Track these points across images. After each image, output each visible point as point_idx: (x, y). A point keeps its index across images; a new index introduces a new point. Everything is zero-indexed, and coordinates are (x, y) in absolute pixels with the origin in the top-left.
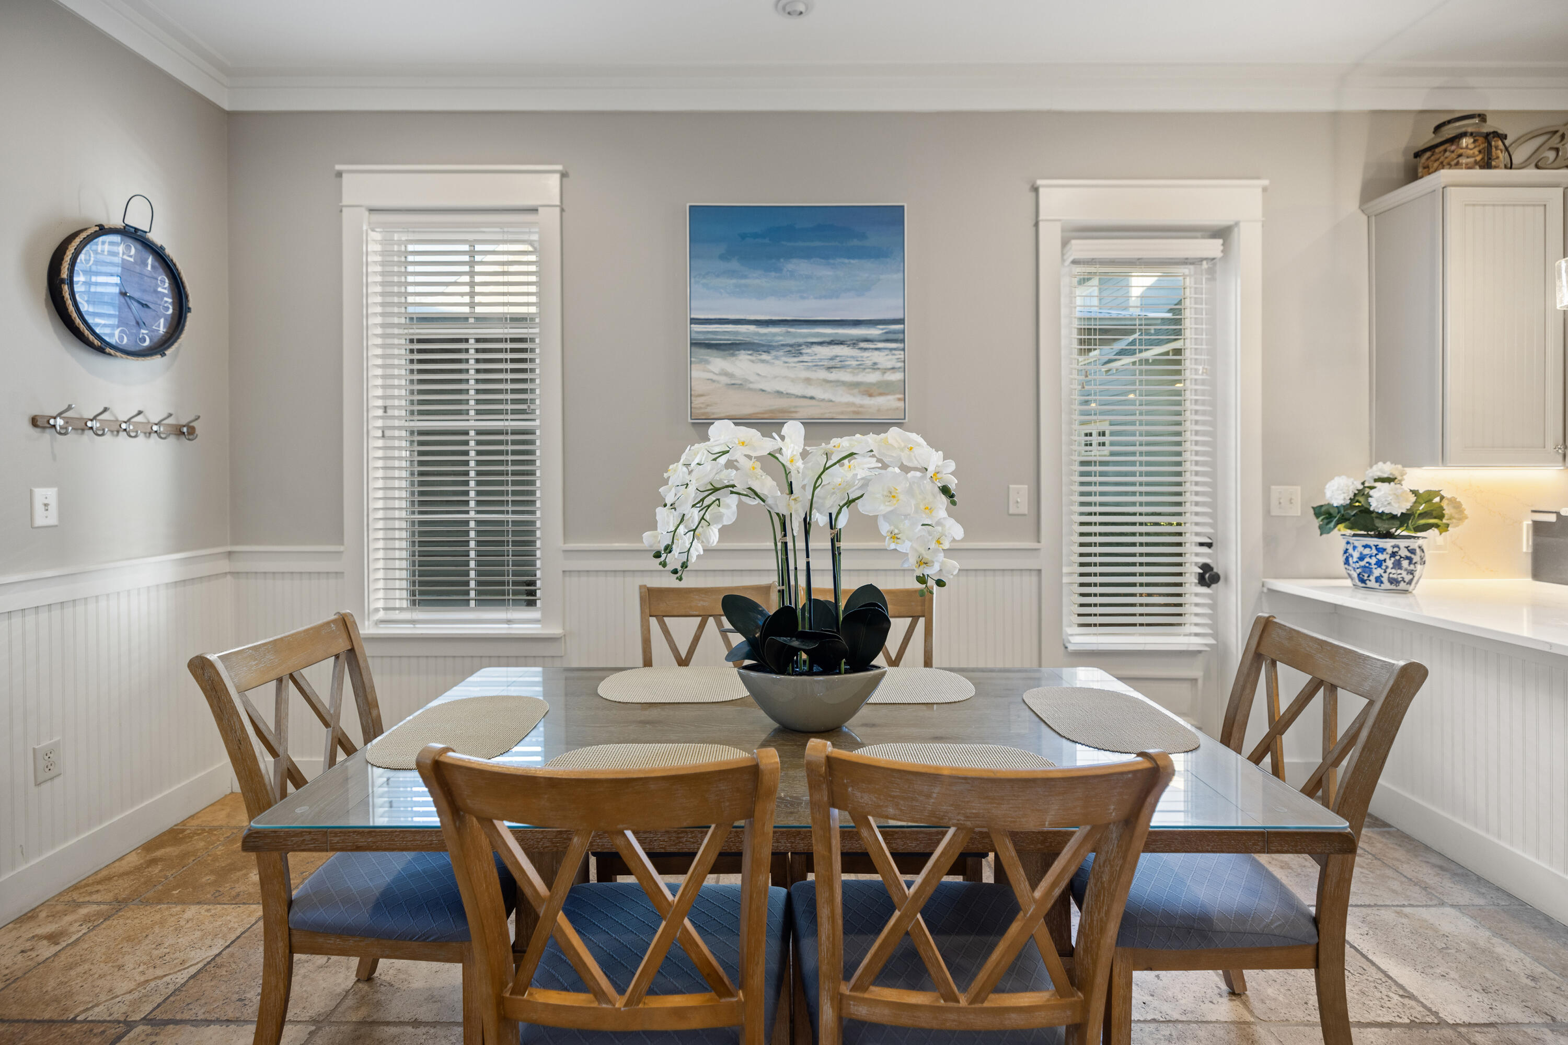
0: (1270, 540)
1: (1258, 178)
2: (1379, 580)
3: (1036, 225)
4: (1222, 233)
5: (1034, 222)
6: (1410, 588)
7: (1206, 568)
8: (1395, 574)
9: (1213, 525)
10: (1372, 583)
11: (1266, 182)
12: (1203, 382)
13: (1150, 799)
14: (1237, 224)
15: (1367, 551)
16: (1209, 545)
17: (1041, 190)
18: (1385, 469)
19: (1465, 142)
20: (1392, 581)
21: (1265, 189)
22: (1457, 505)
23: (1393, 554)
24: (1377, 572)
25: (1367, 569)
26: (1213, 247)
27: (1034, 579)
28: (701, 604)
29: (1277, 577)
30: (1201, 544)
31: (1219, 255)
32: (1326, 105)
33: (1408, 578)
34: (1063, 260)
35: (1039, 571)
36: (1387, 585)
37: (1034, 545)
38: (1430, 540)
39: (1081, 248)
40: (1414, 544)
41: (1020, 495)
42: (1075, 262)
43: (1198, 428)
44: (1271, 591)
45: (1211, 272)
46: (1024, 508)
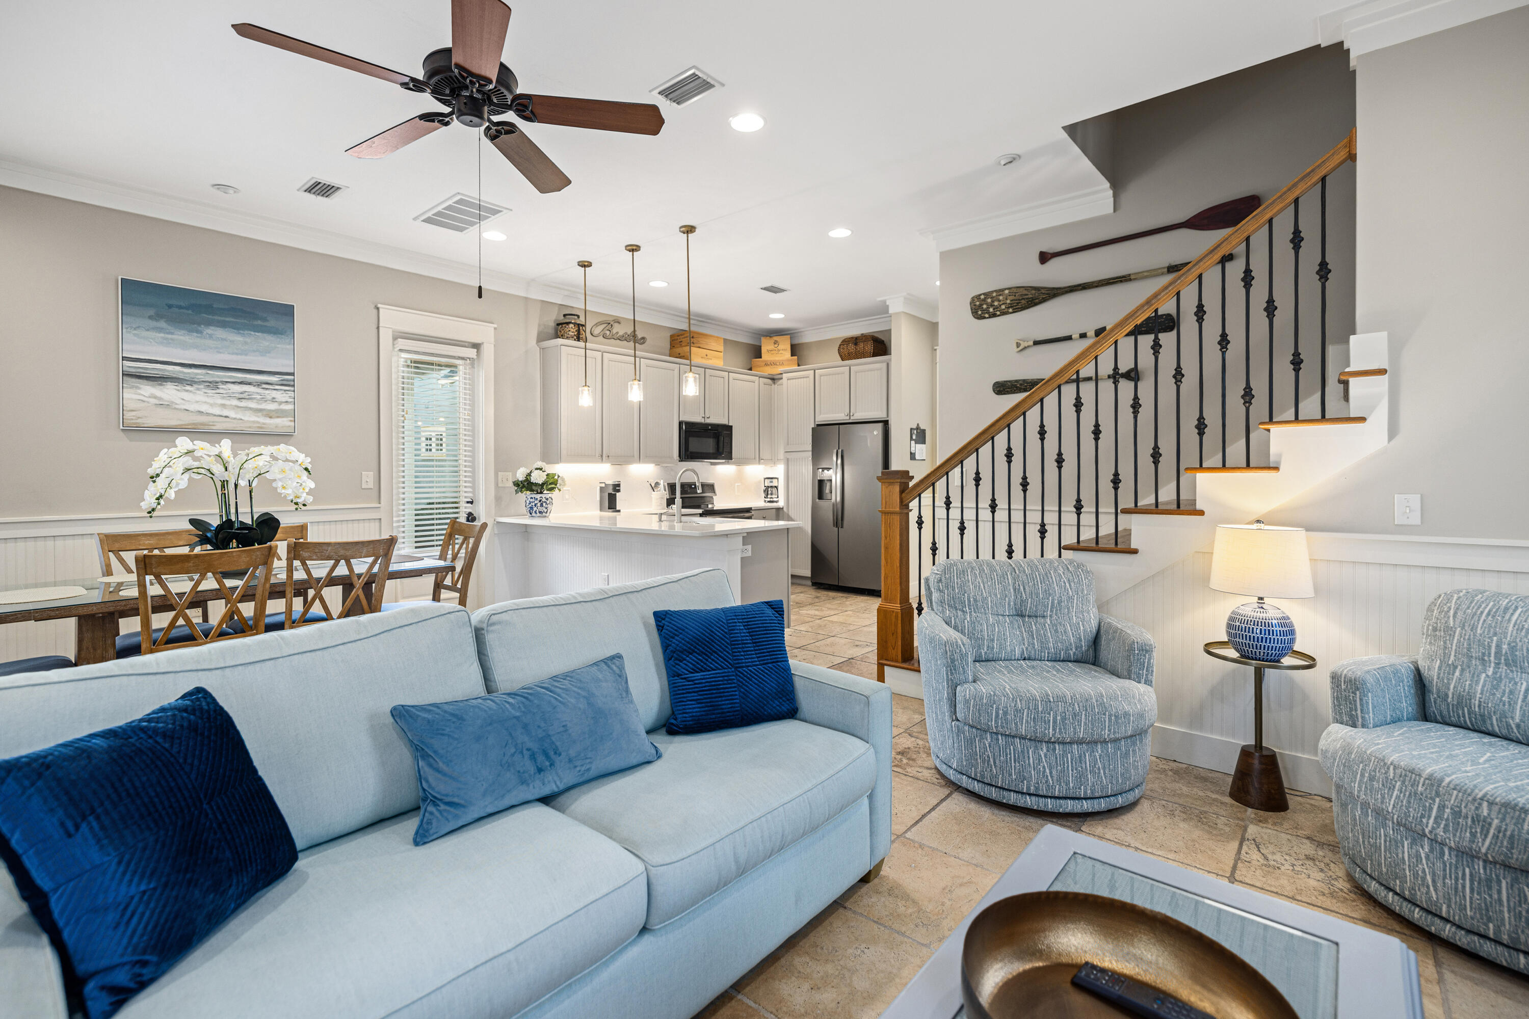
0: (498, 499)
1: (493, 323)
2: (536, 512)
3: (378, 328)
4: (476, 346)
5: (376, 326)
6: (547, 515)
7: (470, 514)
8: (541, 509)
9: (473, 492)
10: (534, 514)
11: (496, 326)
12: (469, 420)
13: (392, 548)
14: (483, 343)
15: (532, 500)
16: (472, 503)
17: (381, 310)
18: (539, 464)
19: (571, 325)
20: (540, 512)
21: (495, 329)
22: (563, 480)
23: (540, 501)
24: (535, 509)
25: (531, 508)
26: (472, 353)
27: (377, 524)
28: (147, 542)
29: (501, 516)
30: (468, 502)
31: (475, 357)
32: (522, 294)
33: (546, 510)
34: (394, 348)
35: (380, 519)
36: (538, 514)
37: (378, 505)
38: (555, 494)
39: (402, 344)
40: (548, 496)
41: (368, 479)
42: (401, 350)
43: (466, 443)
44: (498, 522)
45: (472, 365)
46: (371, 485)
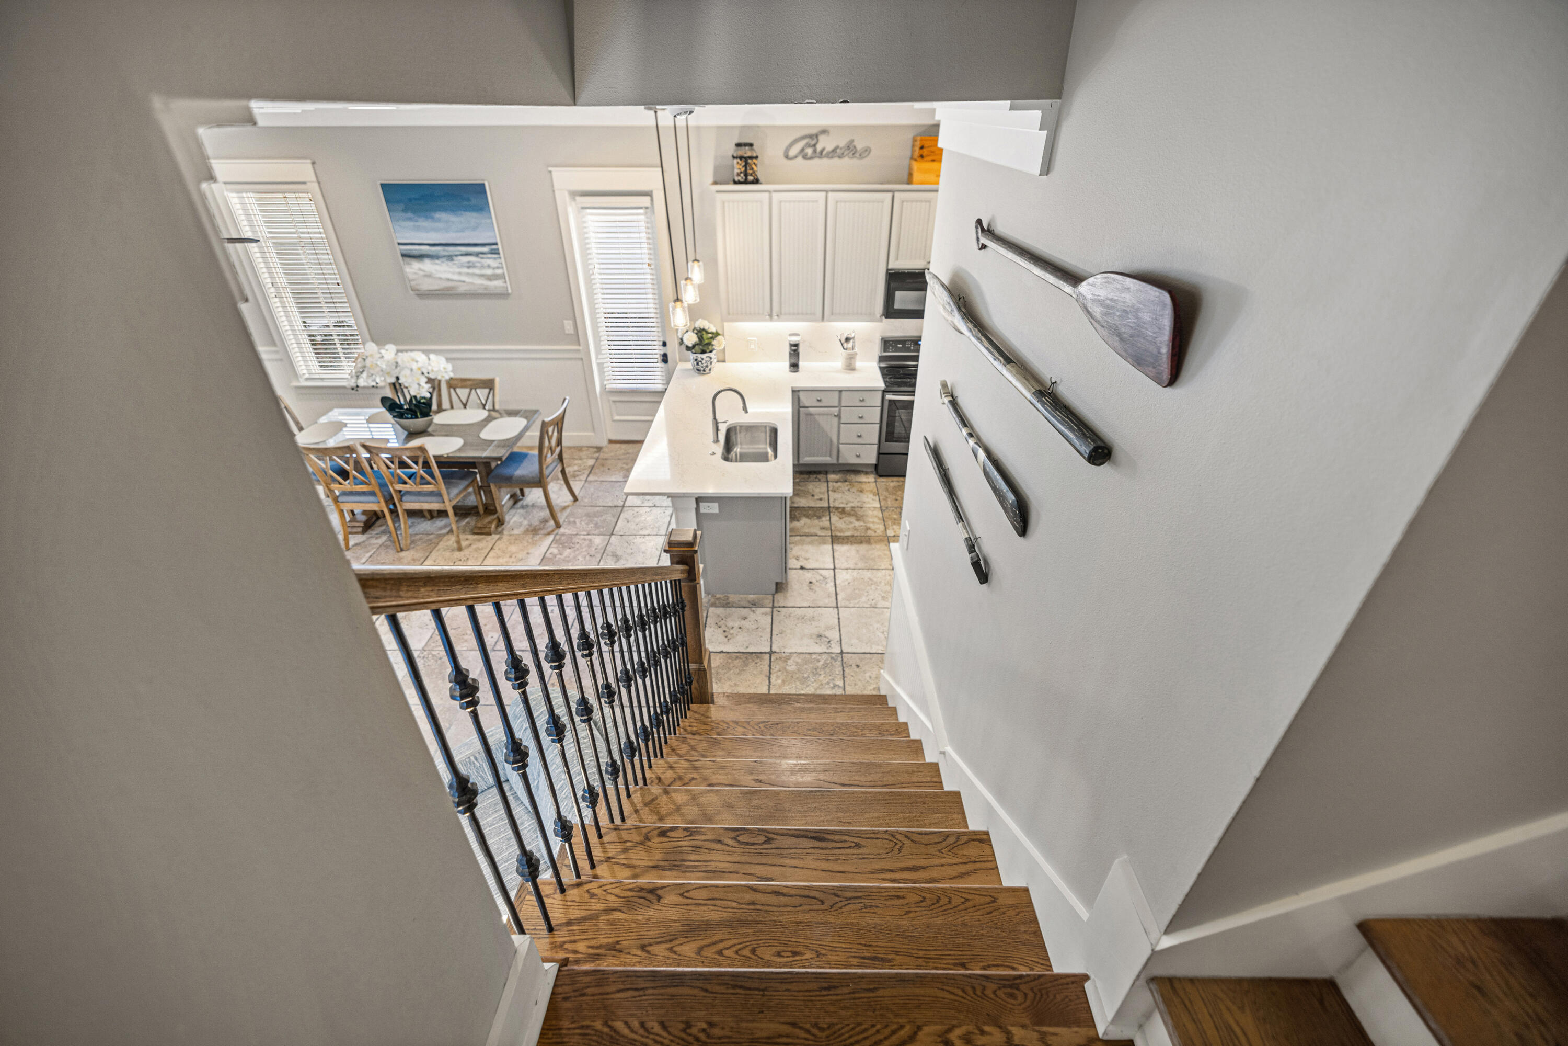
3: (554, 192)
4: (649, 194)
7: (665, 355)
9: (664, 337)
12: (653, 269)
14: (652, 191)
16: (665, 346)
17: (552, 173)
26: (646, 201)
27: (580, 362)
30: (662, 345)
31: (650, 206)
35: (582, 359)
37: (578, 348)
39: (580, 202)
41: (568, 326)
42: (581, 208)
46: (572, 331)
